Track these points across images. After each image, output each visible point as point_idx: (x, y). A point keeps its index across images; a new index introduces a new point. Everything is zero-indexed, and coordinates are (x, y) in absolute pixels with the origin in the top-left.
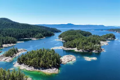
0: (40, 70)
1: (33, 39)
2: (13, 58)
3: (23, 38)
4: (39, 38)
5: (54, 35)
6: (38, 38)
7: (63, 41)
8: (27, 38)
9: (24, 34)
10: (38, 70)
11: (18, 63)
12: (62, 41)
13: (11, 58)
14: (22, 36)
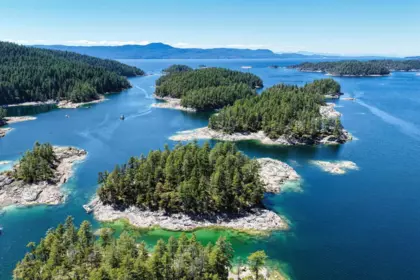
0: (215, 222)
1: (61, 104)
2: (59, 185)
3: (18, 102)
4: (85, 101)
5: (130, 87)
6: (79, 101)
7: (189, 109)
8: (33, 103)
9: (17, 86)
10: (208, 224)
11: (109, 207)
12: (184, 109)
13: (52, 187)
14: (12, 92)
